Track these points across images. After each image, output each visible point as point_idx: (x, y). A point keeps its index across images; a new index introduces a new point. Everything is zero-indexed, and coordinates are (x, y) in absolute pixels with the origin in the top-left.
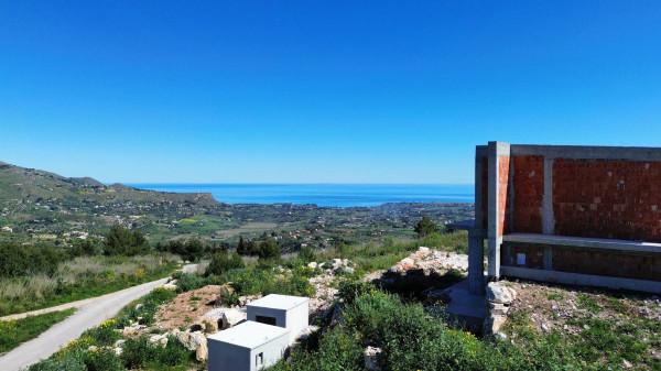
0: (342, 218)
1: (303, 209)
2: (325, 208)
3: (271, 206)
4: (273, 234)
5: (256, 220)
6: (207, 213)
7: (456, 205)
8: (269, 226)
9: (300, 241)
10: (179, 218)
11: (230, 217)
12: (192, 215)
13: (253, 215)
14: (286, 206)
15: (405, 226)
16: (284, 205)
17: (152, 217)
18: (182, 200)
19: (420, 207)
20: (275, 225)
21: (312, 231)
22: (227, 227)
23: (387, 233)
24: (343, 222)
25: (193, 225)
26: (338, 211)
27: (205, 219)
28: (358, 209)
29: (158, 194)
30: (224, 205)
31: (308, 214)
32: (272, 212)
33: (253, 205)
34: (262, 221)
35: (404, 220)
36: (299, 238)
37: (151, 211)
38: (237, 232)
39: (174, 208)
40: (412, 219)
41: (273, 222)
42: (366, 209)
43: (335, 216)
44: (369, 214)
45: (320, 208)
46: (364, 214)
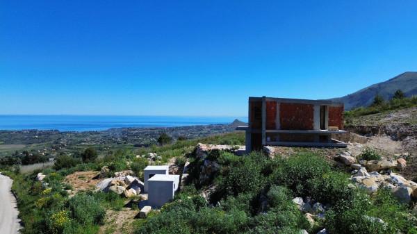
0: (79, 140)
1: (48, 133)
2: (66, 133)
3: (19, 132)
5: (6, 143)
7: (157, 128)
8: (19, 147)
9: (48, 156)
13: (4, 139)
14: (33, 132)
15: (125, 143)
16: (31, 131)
19: (134, 130)
20: (24, 146)
21: (57, 149)
24: (81, 142)
26: (76, 134)
28: (91, 133)
31: (51, 137)
32: (19, 136)
35: (124, 139)
36: (47, 154)
40: (129, 138)
41: (23, 144)
42: (97, 133)
43: (74, 138)
44: (99, 135)
45: (62, 133)
46: (96, 136)
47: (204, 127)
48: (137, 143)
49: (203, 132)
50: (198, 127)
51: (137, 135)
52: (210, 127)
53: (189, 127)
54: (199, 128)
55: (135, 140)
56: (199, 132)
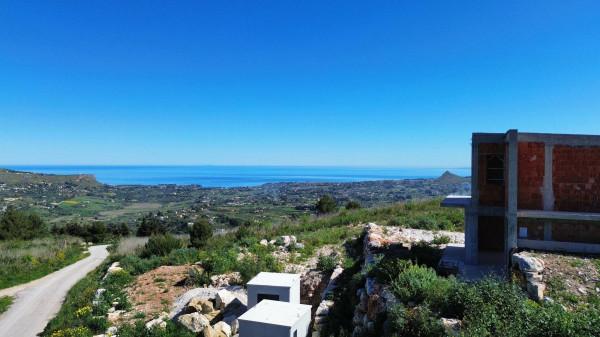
0: (225, 198)
1: (188, 190)
2: (210, 189)
3: (155, 187)
4: (159, 214)
5: (140, 200)
6: (88, 195)
7: (326, 184)
8: (155, 206)
9: (187, 220)
10: (60, 199)
11: (114, 198)
12: (73, 197)
13: (137, 196)
14: (171, 187)
15: (283, 204)
16: (169, 186)
17: (29, 199)
18: (63, 182)
19: (296, 186)
20: (160, 205)
21: (198, 211)
22: (111, 208)
23: (267, 210)
24: (227, 201)
25: (75, 206)
26: (221, 191)
27: (88, 201)
28: (241, 189)
29: (36, 176)
30: (107, 188)
31: (192, 194)
32: (155, 193)
33: (137, 187)
34: (146, 201)
35: (283, 198)
36: (185, 217)
37: (28, 193)
38: (121, 213)
39: (53, 190)
40: (289, 197)
41: (159, 202)
42: (248, 189)
43: (219, 196)
44: (251, 193)
45: (205, 189)
46: (246, 193)
47: (395, 183)
48: (299, 204)
49: (393, 190)
50: (386, 182)
51: (299, 193)
52: (405, 182)
53: (372, 183)
54: (389, 184)
55: (297, 200)
56: (388, 191)
